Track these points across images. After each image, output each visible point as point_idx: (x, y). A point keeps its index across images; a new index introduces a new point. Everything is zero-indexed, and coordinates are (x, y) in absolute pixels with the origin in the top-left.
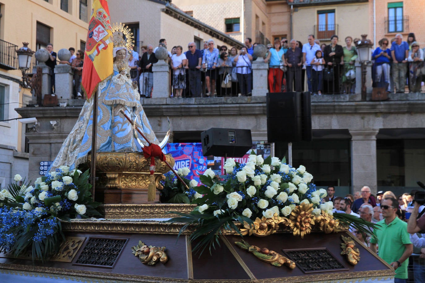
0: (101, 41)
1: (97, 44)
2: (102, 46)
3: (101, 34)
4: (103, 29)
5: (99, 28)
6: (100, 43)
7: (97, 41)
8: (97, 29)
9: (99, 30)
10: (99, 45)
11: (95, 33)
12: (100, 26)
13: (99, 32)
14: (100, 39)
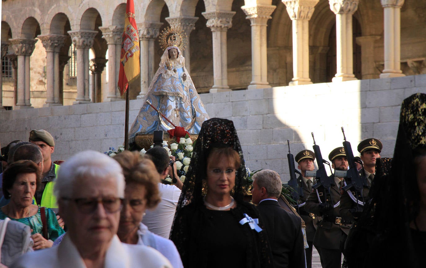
0: (128, 50)
1: (126, 53)
2: (130, 54)
3: (128, 45)
4: (131, 41)
5: (127, 41)
6: (128, 52)
7: (126, 51)
8: (126, 41)
9: (127, 42)
10: (127, 54)
11: (125, 45)
12: (128, 39)
13: (128, 44)
14: (128, 48)
